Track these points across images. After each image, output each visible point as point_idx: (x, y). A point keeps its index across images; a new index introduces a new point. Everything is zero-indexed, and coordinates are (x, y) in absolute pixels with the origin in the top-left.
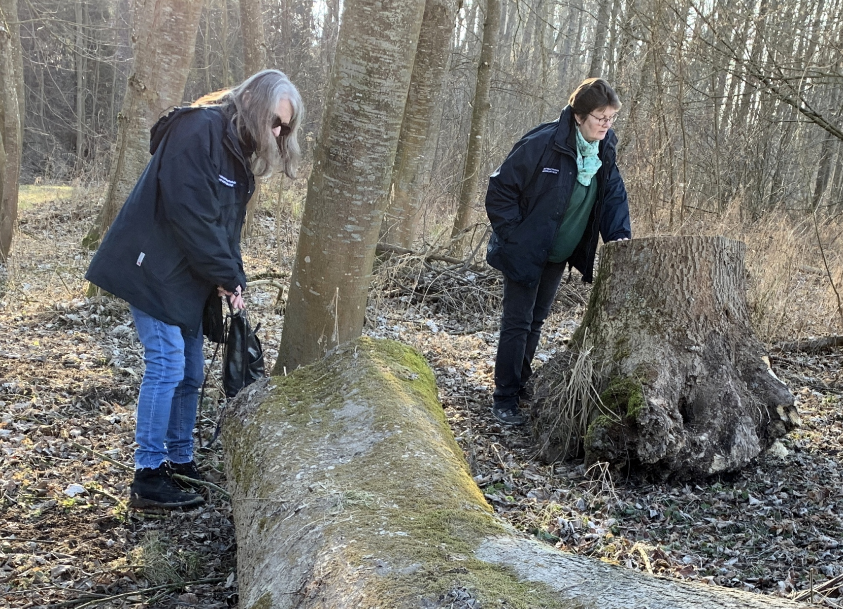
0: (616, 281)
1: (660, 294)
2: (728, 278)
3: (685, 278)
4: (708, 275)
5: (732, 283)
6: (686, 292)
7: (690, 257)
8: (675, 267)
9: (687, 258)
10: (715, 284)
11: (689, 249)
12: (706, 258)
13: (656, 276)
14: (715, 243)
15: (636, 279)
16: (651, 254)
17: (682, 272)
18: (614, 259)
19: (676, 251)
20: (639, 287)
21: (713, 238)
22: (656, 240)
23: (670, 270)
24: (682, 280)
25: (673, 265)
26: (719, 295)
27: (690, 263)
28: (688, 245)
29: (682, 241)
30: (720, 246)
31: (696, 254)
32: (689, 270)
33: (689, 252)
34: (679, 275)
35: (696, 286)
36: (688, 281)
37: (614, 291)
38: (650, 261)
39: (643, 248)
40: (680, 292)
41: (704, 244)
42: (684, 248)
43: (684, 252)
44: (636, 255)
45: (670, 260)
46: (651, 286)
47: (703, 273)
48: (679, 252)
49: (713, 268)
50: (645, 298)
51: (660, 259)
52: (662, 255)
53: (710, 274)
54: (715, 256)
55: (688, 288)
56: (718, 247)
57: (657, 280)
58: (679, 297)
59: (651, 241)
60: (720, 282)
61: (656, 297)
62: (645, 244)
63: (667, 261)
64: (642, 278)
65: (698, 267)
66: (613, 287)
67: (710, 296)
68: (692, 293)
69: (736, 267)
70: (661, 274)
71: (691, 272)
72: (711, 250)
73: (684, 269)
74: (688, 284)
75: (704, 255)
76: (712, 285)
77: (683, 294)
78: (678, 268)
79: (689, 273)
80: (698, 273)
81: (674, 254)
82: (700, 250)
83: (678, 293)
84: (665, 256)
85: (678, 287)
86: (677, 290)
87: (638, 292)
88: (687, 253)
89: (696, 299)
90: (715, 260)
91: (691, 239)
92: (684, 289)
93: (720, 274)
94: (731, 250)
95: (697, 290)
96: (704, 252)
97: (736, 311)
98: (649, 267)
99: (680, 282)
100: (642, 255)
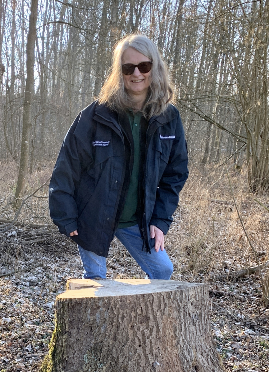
0: (73, 340)
1: (121, 360)
2: (194, 328)
3: (147, 341)
4: (172, 333)
5: (198, 331)
6: (149, 356)
7: (151, 317)
8: (136, 329)
9: (148, 319)
10: (181, 343)
11: (150, 308)
12: (169, 314)
13: (115, 339)
14: (178, 298)
15: (93, 341)
16: (107, 315)
17: (143, 333)
18: (69, 316)
19: (135, 311)
20: (97, 349)
21: (175, 293)
22: (112, 300)
23: (131, 332)
24: (145, 342)
25: (132, 327)
26: (186, 354)
27: (152, 323)
28: (149, 304)
29: (141, 300)
30: (184, 299)
31: (158, 313)
32: (151, 331)
33: (150, 311)
34: (140, 338)
35: (160, 347)
36: (151, 342)
37: (72, 351)
38: (107, 322)
39: (98, 307)
40: (143, 357)
41: (166, 302)
42: (144, 308)
43: (144, 311)
44: (91, 314)
45: (129, 321)
46: (110, 351)
47: (167, 332)
48: (139, 312)
49: (177, 326)
50: (105, 364)
51: (118, 320)
52: (120, 316)
53: (175, 331)
54: (179, 311)
55: (151, 351)
56: (181, 302)
57: (117, 344)
58: (143, 363)
59: (106, 301)
60: (186, 337)
61: (117, 362)
62: (100, 304)
63: (125, 323)
64: (99, 341)
65: (161, 326)
66: (70, 346)
67: (177, 356)
68: (156, 356)
69: (201, 313)
70: (120, 337)
71: (154, 333)
72: (174, 306)
73: (146, 331)
74: (151, 346)
75: (166, 312)
76: (178, 343)
77: (147, 358)
78: (139, 329)
79: (151, 334)
80: (161, 333)
81: (133, 314)
82: (162, 308)
83: (140, 358)
84: (123, 317)
85: (140, 351)
86: (139, 355)
87: (96, 356)
88: (147, 313)
89: (161, 362)
90: (180, 316)
91: (151, 298)
92: (148, 352)
93: (186, 330)
94: (195, 297)
95: (162, 351)
96: (167, 308)
97: (204, 360)
98: (106, 329)
99: (142, 345)
100: (98, 315)
